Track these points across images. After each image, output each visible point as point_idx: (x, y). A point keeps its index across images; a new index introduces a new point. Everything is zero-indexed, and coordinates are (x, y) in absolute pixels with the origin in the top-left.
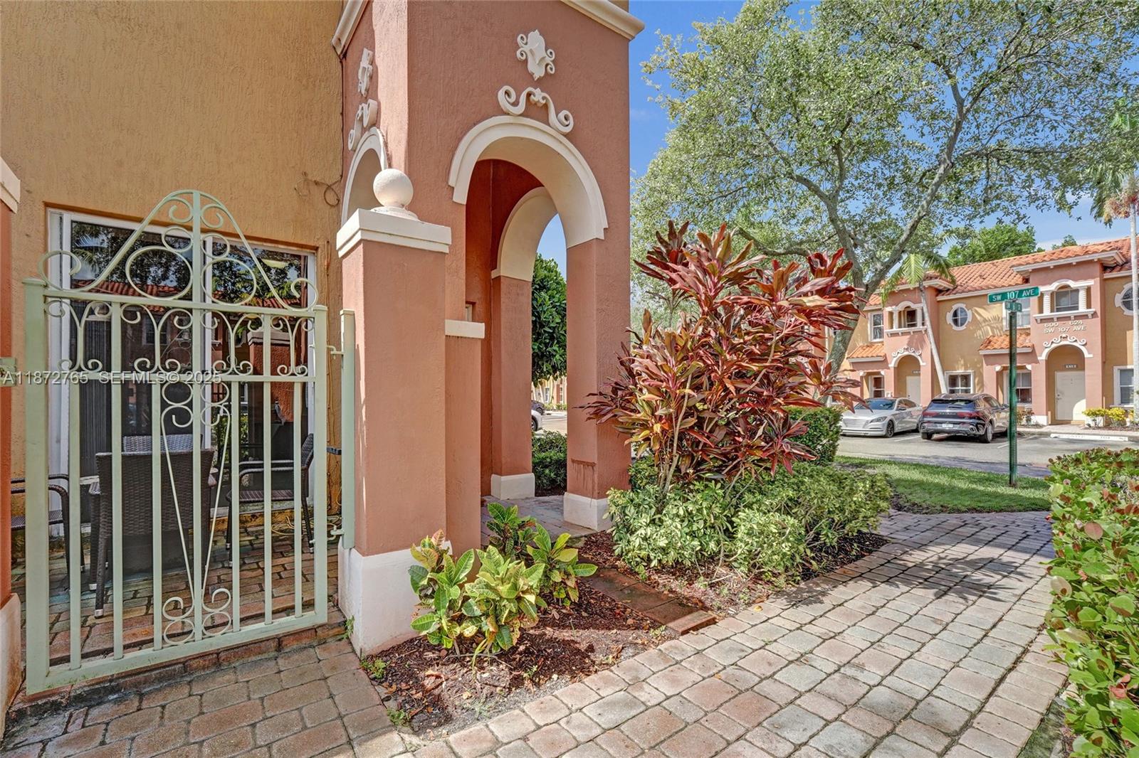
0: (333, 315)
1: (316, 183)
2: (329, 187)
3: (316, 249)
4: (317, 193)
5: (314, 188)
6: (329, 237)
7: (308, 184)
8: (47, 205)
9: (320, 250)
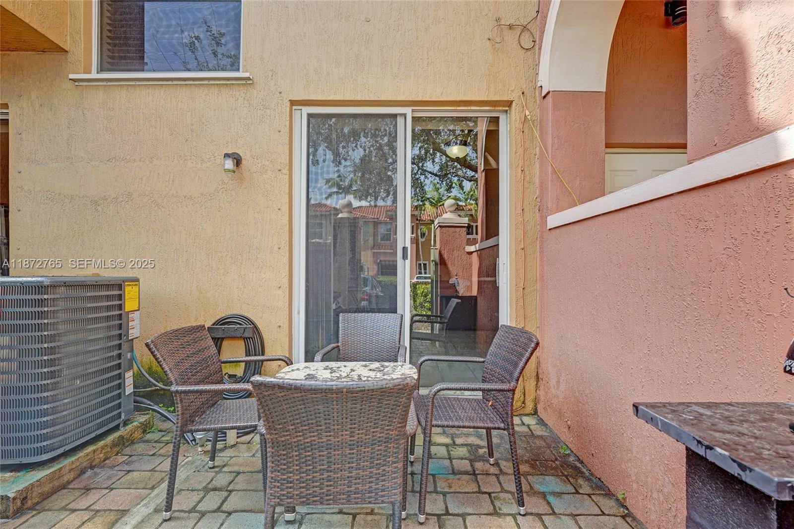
0: (528, 177)
1: (511, 27)
2: (525, 28)
3: (509, 104)
4: (511, 38)
5: (507, 33)
6: (524, 87)
7: (502, 31)
8: (293, 103)
9: (514, 104)
